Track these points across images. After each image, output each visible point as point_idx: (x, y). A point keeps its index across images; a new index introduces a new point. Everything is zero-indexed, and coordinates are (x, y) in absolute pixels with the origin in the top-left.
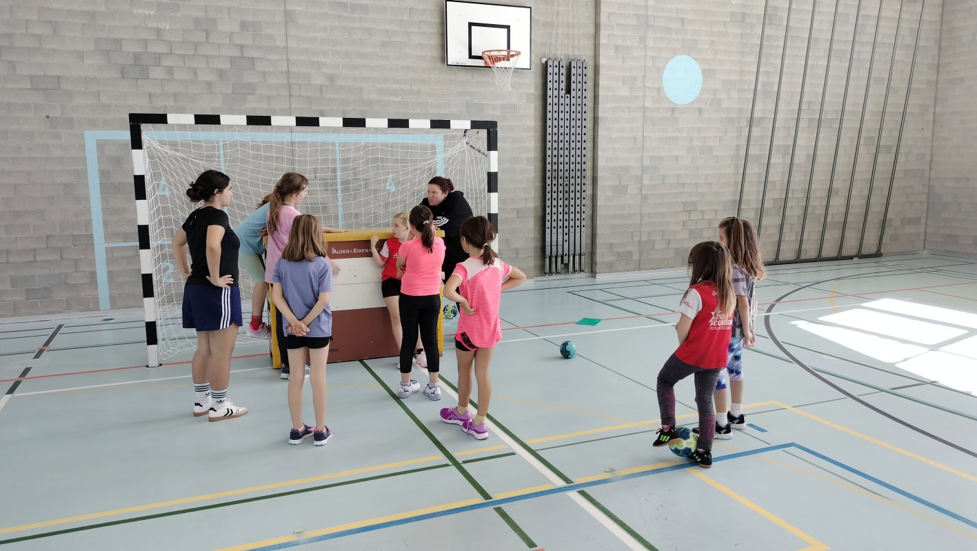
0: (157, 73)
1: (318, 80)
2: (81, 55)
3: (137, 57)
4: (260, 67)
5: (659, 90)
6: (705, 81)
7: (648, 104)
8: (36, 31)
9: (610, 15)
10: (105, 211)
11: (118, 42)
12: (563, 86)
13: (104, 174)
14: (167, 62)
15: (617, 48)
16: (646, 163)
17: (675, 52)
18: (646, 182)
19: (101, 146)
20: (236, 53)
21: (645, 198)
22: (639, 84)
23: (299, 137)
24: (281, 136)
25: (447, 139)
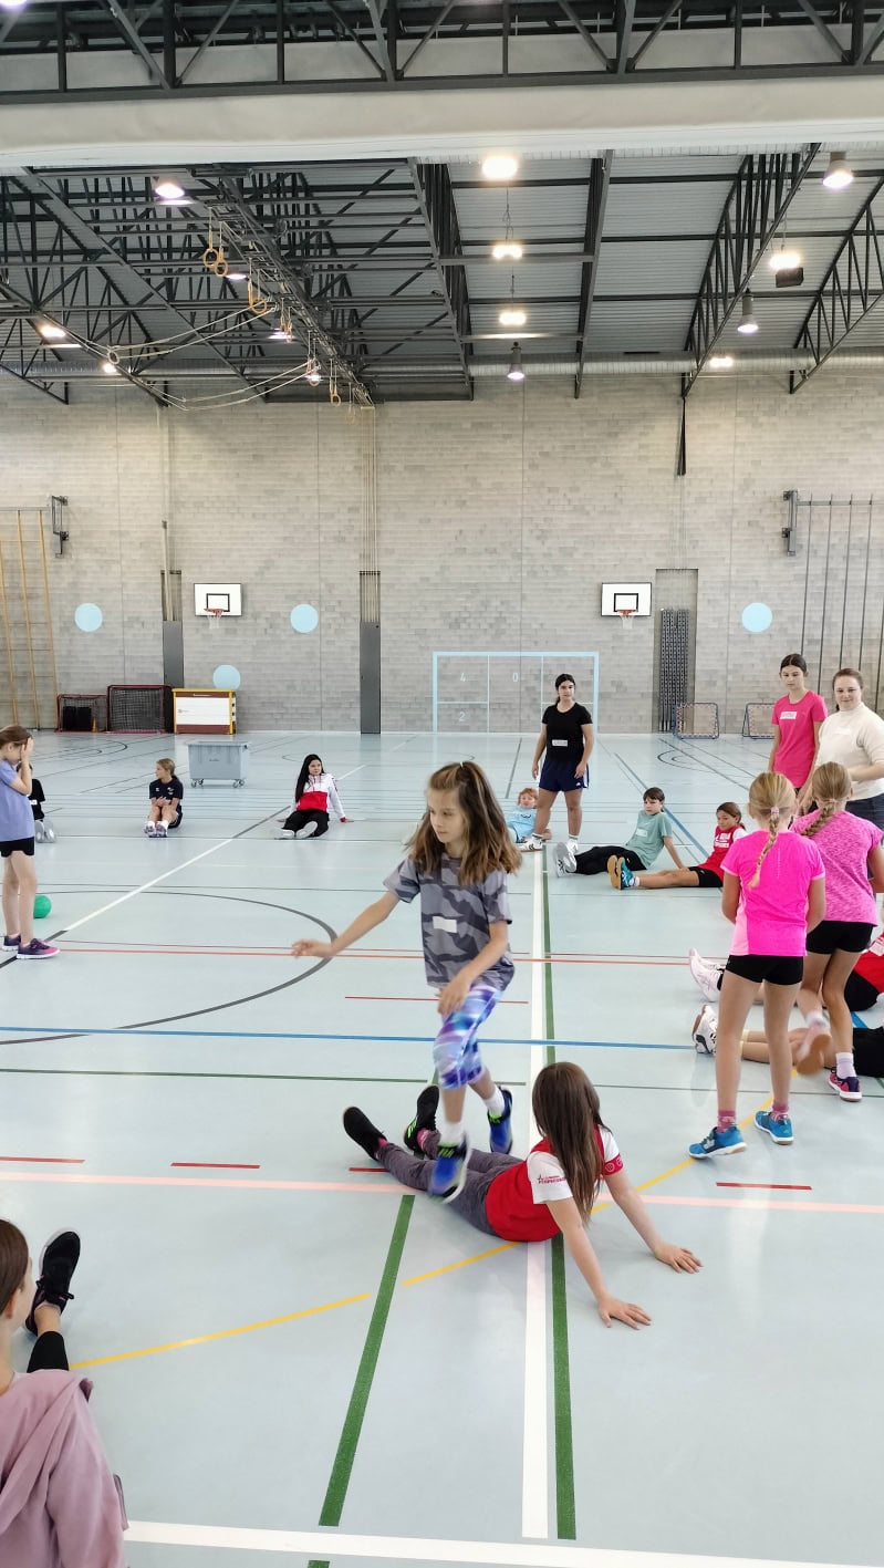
2: (434, 619)
4: (508, 621)
5: (739, 624)
6: (774, 618)
7: (731, 632)
8: (418, 610)
10: (438, 687)
12: (674, 623)
13: (439, 671)
14: (468, 621)
15: (709, 602)
16: (730, 668)
17: (751, 601)
18: (729, 679)
19: (439, 658)
20: (498, 615)
21: (728, 689)
22: (724, 620)
23: (525, 654)
24: (517, 654)
25: (601, 654)
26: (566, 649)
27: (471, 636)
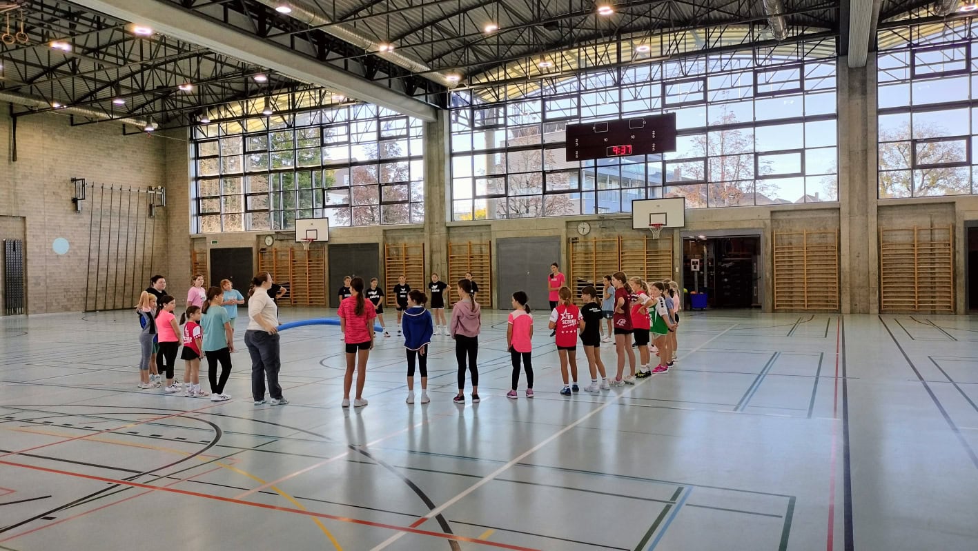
5: (51, 249)
6: (70, 246)
7: (47, 254)
9: (30, 224)
12: (12, 248)
15: (33, 236)
16: (48, 274)
17: (57, 237)
18: (48, 281)
21: (47, 287)
22: (43, 247)
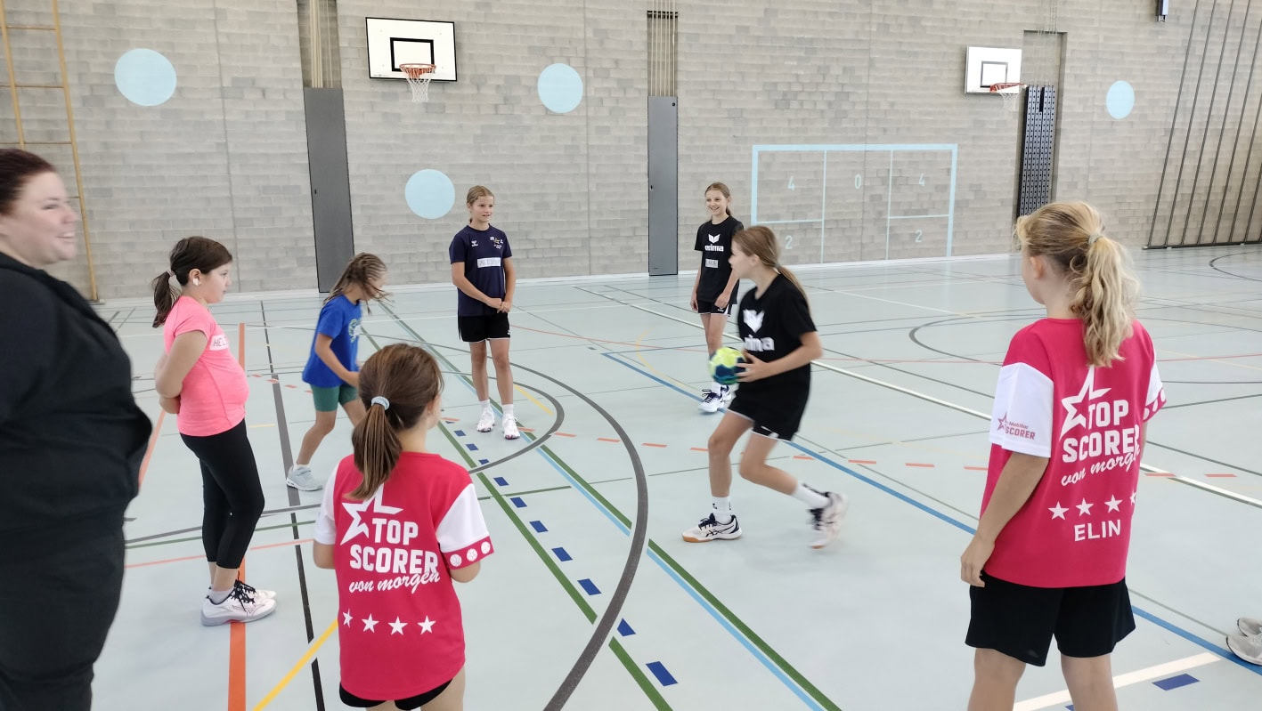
0: (794, 105)
1: (885, 106)
2: (755, 94)
3: (785, 94)
4: (852, 98)
5: (1103, 108)
6: (1136, 101)
7: (1095, 119)
8: (733, 79)
9: (1073, 51)
10: (759, 199)
11: (775, 84)
12: (1038, 105)
13: (760, 174)
14: (801, 97)
15: (1076, 76)
16: (1092, 165)
17: (1116, 79)
18: (1090, 180)
19: (761, 155)
20: (839, 89)
22: (1090, 103)
23: (870, 147)
24: (859, 147)
25: (960, 146)
26: (920, 140)
27: (803, 120)
